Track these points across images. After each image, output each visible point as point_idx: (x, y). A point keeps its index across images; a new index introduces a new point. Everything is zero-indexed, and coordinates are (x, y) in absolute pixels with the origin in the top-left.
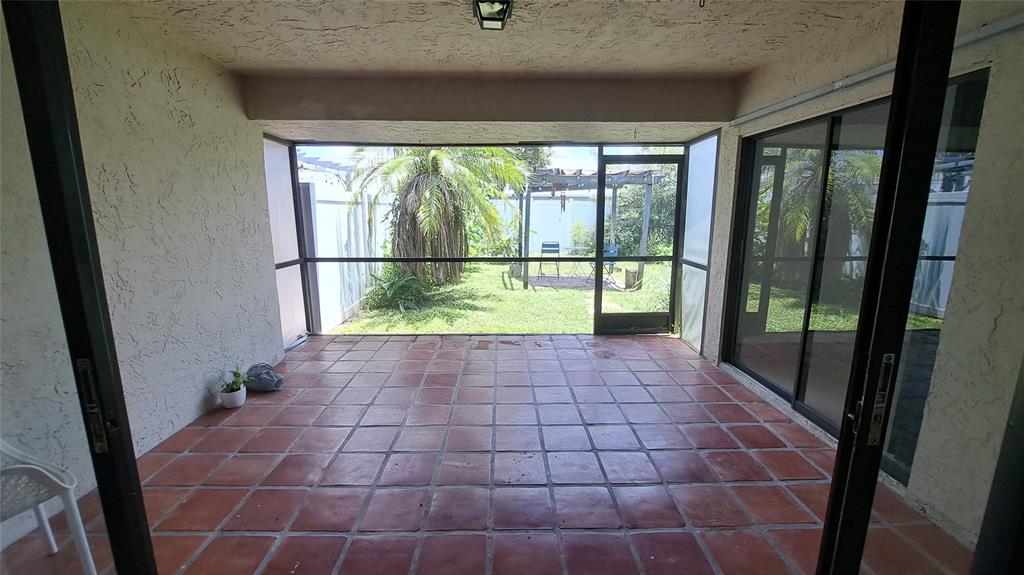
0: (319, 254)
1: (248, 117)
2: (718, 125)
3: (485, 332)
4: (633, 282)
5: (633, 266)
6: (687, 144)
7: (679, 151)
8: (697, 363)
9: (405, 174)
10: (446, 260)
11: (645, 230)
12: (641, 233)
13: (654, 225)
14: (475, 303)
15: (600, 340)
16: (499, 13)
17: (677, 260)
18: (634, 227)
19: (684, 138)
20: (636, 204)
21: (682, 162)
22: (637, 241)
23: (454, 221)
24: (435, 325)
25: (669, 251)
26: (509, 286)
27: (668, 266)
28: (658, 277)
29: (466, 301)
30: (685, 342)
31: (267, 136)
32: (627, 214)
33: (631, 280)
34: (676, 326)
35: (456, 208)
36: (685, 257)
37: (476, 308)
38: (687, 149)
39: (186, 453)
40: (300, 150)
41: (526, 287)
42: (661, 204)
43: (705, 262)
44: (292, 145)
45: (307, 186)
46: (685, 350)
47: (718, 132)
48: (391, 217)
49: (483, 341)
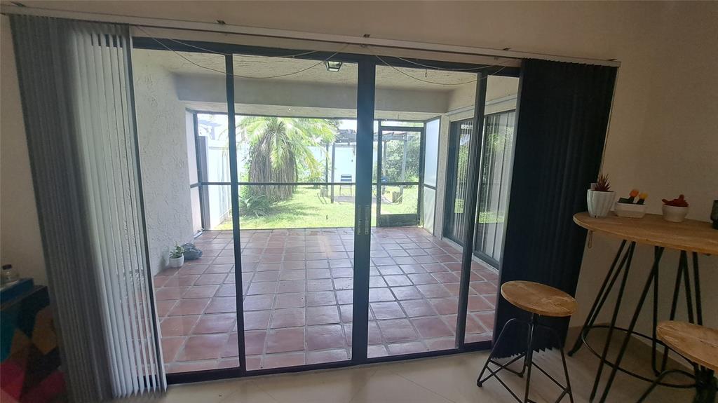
0: (210, 180)
1: (180, 99)
2: (440, 114)
3: (313, 227)
4: (397, 199)
5: (397, 189)
6: (425, 122)
7: (421, 125)
8: (431, 239)
9: (262, 132)
10: (286, 184)
11: (404, 168)
12: (401, 170)
13: (409, 165)
14: (304, 211)
15: (380, 229)
16: (337, 65)
17: (421, 184)
18: (397, 165)
19: (423, 119)
20: (398, 151)
21: (423, 131)
22: (399, 174)
23: (290, 160)
24: (282, 223)
25: (417, 180)
26: (324, 202)
27: (416, 187)
28: (411, 194)
29: (299, 210)
30: (425, 229)
31: (187, 109)
32: (393, 157)
33: (396, 197)
34: (421, 221)
35: (290, 152)
36: (425, 183)
37: (305, 214)
38: (425, 124)
39: (163, 287)
40: (200, 116)
41: (332, 202)
42: (413, 151)
43: (434, 185)
44: (195, 113)
45: (204, 138)
46: (425, 233)
47: (439, 117)
48: (248, 158)
49: (314, 232)
